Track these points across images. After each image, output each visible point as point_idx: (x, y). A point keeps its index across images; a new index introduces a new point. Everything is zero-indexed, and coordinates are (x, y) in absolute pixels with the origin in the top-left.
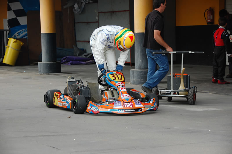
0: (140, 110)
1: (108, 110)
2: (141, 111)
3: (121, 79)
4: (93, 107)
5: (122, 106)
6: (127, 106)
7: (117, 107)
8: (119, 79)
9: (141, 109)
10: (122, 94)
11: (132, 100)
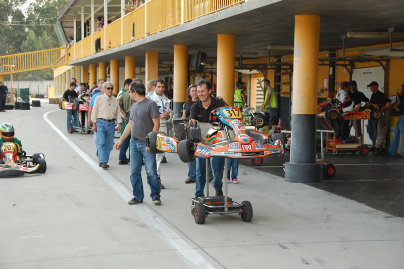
1: (221, 153)
2: (263, 154)
4: (203, 150)
5: (239, 148)
6: (245, 149)
7: (232, 150)
9: (263, 152)
10: (240, 134)
11: (252, 141)
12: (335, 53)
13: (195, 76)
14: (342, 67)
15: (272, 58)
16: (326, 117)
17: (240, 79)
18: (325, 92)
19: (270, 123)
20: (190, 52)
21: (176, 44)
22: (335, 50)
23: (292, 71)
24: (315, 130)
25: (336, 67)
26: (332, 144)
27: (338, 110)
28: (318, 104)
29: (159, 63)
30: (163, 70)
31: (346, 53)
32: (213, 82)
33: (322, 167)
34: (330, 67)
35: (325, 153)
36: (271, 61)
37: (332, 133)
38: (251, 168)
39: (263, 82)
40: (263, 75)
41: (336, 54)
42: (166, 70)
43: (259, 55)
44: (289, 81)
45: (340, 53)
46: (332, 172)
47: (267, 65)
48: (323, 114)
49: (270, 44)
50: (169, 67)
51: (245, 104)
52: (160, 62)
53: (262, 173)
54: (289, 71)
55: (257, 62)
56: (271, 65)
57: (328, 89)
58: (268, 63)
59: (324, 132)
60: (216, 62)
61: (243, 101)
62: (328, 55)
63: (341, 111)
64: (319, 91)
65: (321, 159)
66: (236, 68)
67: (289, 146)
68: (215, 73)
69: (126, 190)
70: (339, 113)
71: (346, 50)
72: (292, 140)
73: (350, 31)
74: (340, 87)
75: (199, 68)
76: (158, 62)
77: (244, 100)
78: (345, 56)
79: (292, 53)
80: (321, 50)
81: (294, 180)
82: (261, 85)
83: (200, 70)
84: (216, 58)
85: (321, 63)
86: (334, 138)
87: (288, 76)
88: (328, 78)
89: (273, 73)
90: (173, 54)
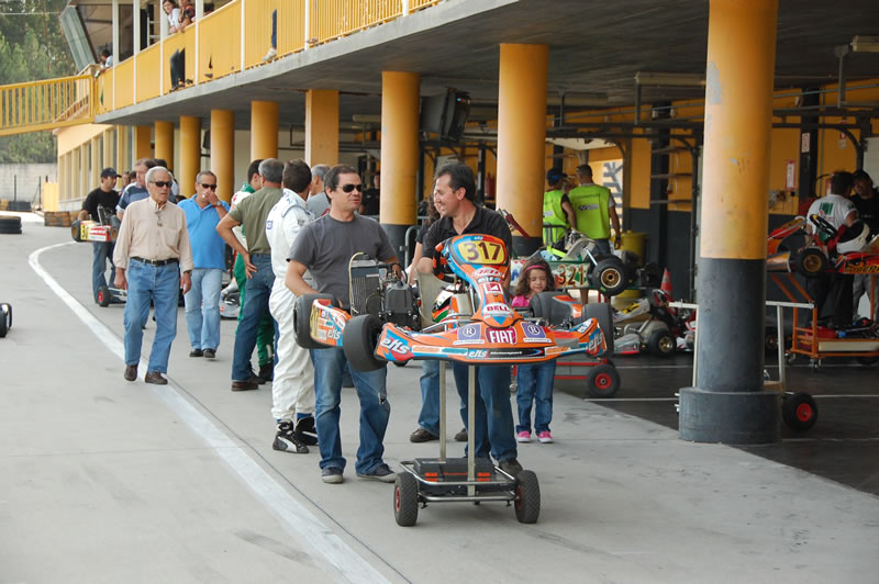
0: (540, 352)
1: (437, 350)
2: (543, 354)
3: (495, 258)
4: (395, 342)
5: (483, 338)
6: (496, 340)
7: (464, 342)
8: (487, 257)
9: (542, 349)
10: (487, 303)
11: (515, 321)
12: (818, 94)
13: (438, 154)
14: (837, 132)
15: (645, 108)
16: (791, 265)
17: (559, 164)
18: (789, 199)
19: (639, 282)
20: (426, 91)
21: (388, 68)
22: (816, 86)
23: (700, 141)
24: (760, 303)
25: (820, 131)
26: (807, 339)
27: (825, 249)
28: (771, 232)
29: (341, 121)
30: (350, 137)
31: (847, 93)
32: (487, 170)
33: (780, 402)
34: (803, 132)
35: (787, 363)
36: (644, 115)
37: (810, 311)
38: (587, 403)
39: (621, 171)
40: (620, 153)
41: (821, 97)
42: (361, 137)
43: (611, 99)
44: (690, 170)
45: (831, 95)
46: (809, 414)
47: (632, 126)
48: (782, 260)
49: (642, 70)
50: (368, 131)
51: (573, 232)
52: (345, 117)
53: (618, 416)
54: (692, 142)
55: (606, 119)
56: (643, 126)
57: (797, 193)
58: (636, 123)
59: (784, 308)
60: (495, 117)
61: (567, 222)
62: (797, 99)
63: (834, 252)
64: (773, 197)
65: (776, 380)
66: (549, 134)
67: (691, 345)
68: (493, 148)
69: (251, 460)
70: (827, 256)
71: (848, 85)
72: (698, 327)
73: (861, 35)
74: (830, 185)
75: (450, 134)
76: (340, 116)
77: (570, 218)
78: (845, 103)
79: (699, 93)
80: (779, 86)
81: (705, 435)
82: (614, 179)
83: (453, 138)
84: (497, 106)
85: (778, 120)
86: (813, 323)
87: (688, 157)
88: (798, 163)
89: (650, 147)
90: (381, 95)
